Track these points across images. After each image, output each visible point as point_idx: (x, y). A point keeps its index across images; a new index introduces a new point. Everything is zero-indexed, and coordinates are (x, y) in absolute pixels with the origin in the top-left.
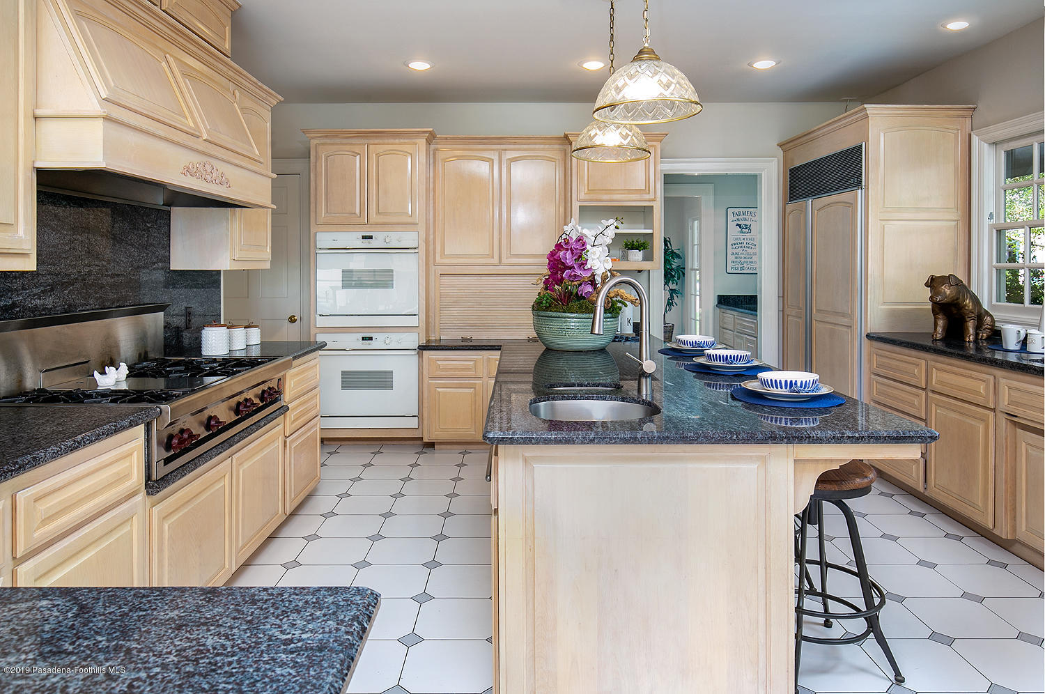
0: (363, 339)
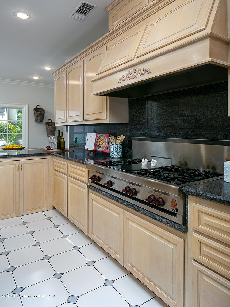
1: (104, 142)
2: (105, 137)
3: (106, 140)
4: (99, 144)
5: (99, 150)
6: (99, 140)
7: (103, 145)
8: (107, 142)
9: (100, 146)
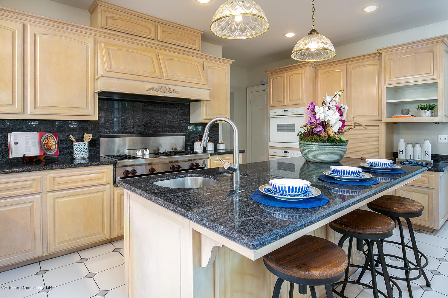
0: (284, 152)
1: (54, 143)
2: (54, 137)
3: (56, 140)
4: (48, 146)
5: (50, 154)
6: (47, 142)
7: (54, 147)
8: (56, 143)
9: (50, 149)
